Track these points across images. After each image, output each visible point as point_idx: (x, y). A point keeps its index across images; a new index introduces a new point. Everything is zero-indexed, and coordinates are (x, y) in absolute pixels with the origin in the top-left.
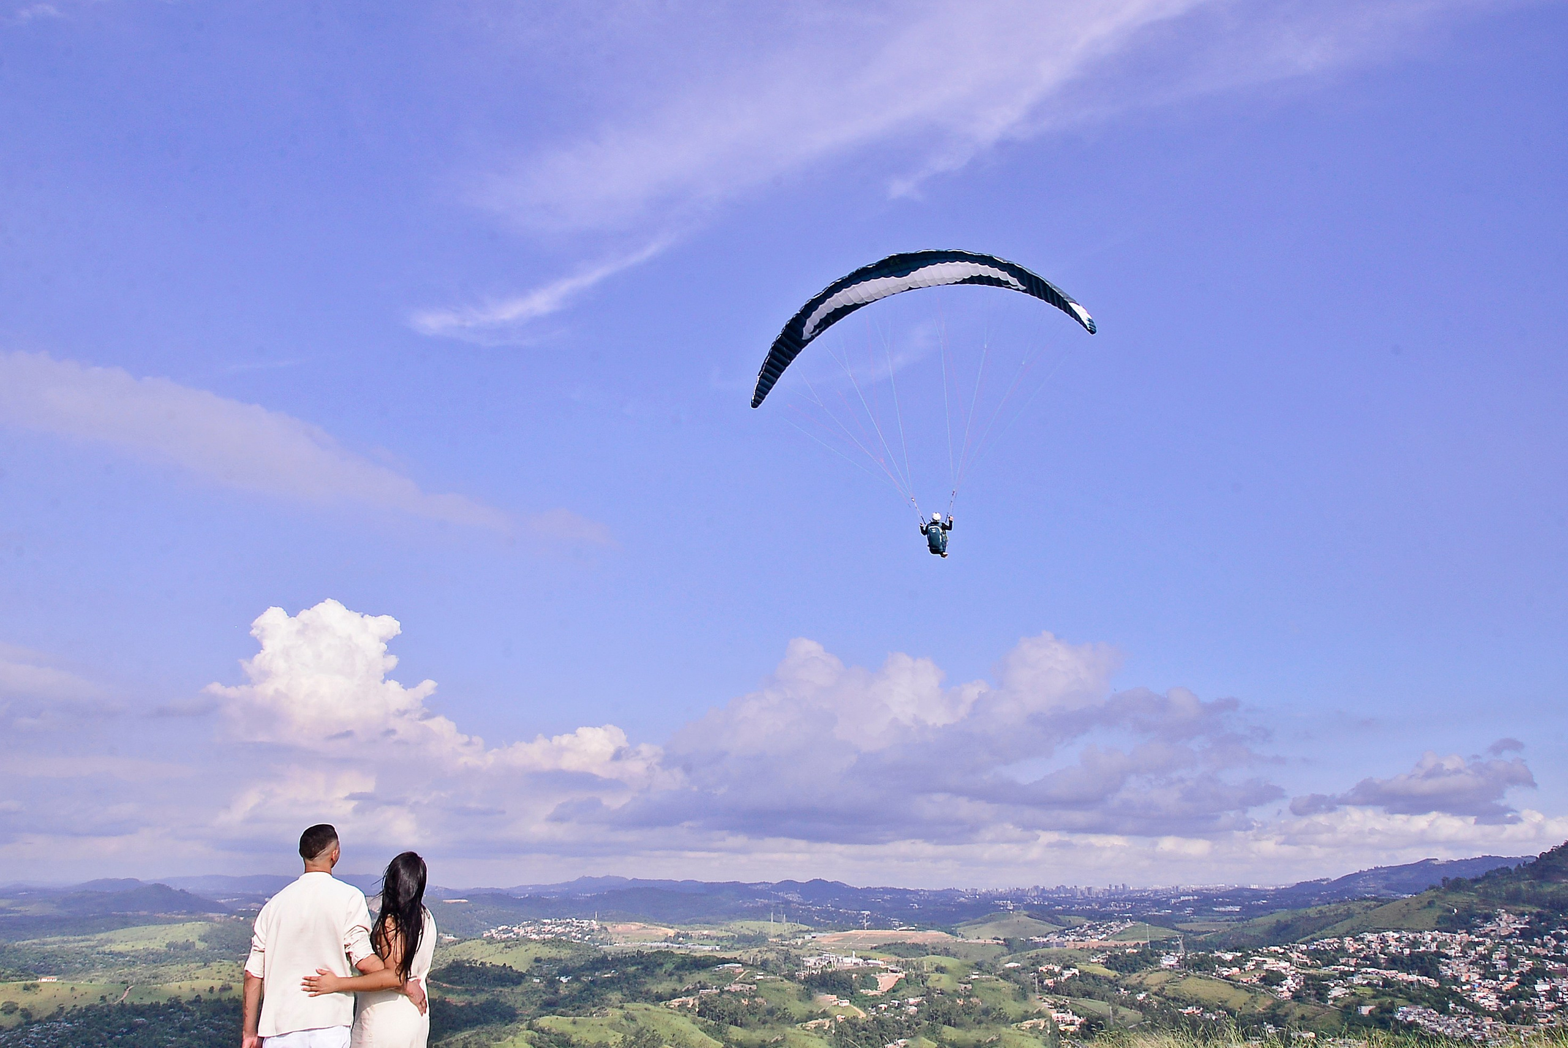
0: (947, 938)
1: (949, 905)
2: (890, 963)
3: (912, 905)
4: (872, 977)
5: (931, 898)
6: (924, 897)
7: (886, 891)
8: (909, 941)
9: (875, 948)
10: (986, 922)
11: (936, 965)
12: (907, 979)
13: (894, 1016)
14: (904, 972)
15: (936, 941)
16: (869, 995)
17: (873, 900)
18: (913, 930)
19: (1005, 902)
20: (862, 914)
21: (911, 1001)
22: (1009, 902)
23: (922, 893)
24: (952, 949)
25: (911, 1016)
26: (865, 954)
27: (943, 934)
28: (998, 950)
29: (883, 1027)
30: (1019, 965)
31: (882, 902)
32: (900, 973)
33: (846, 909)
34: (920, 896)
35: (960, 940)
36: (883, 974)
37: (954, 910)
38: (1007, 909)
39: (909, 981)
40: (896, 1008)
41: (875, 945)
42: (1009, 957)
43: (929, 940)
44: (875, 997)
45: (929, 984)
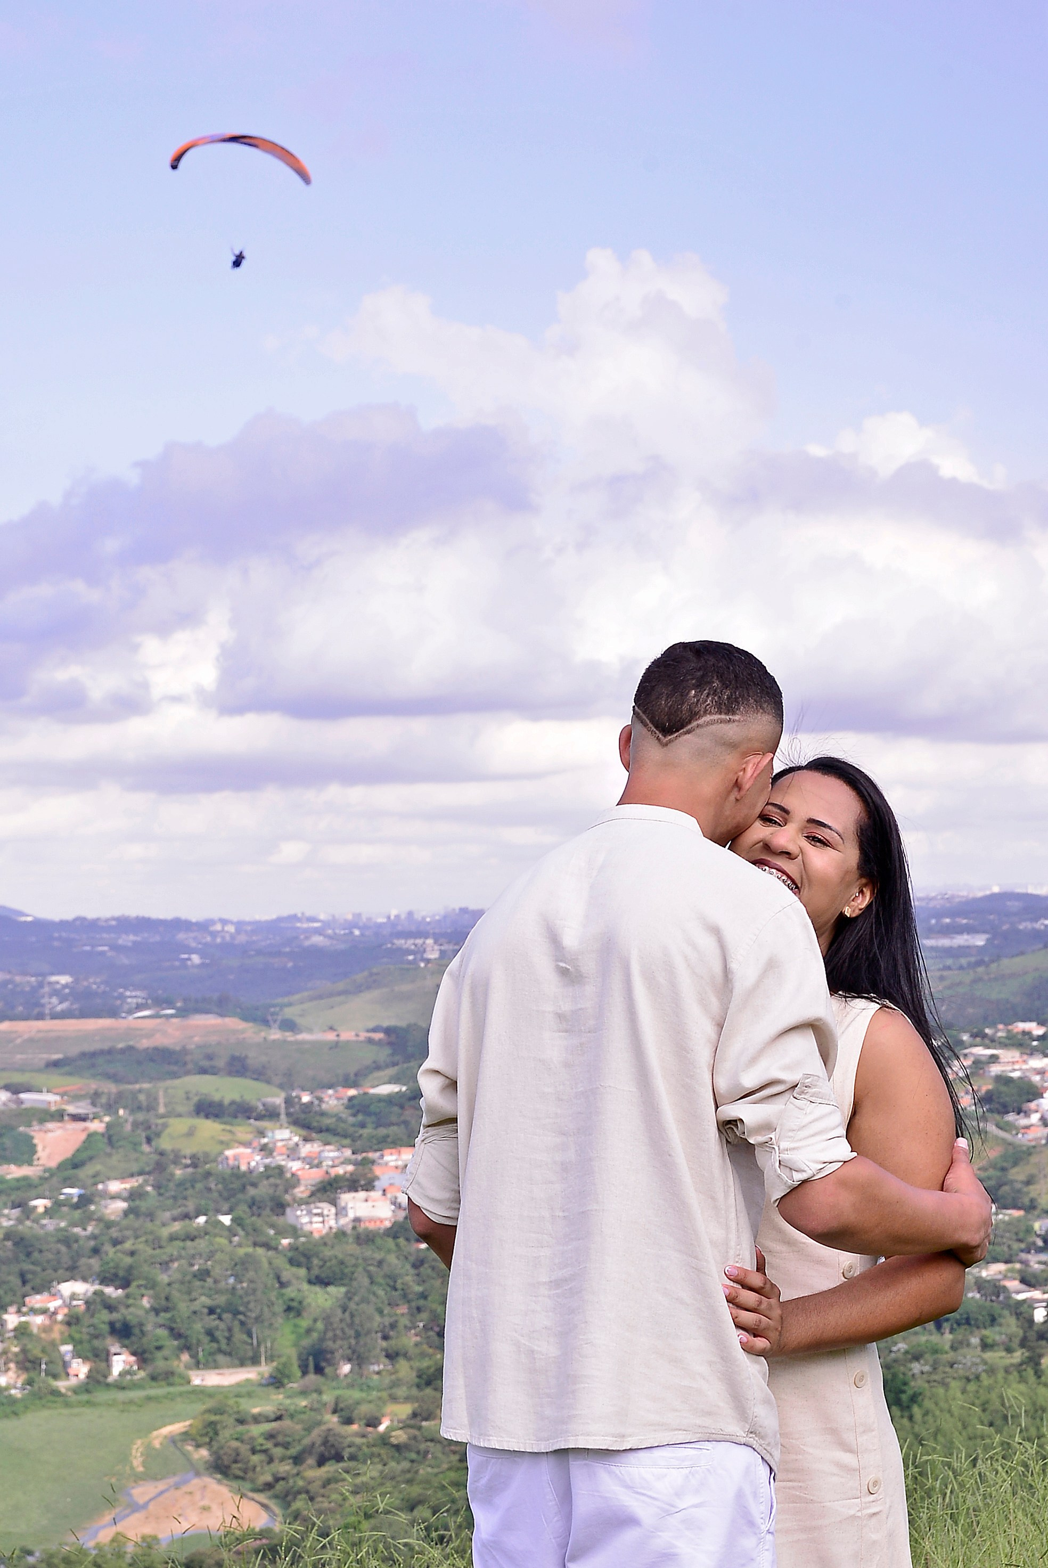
0: (243, 1032)
1: (279, 954)
2: (76, 1098)
3: (186, 956)
4: (21, 1134)
5: (242, 938)
6: (223, 938)
7: (125, 924)
8: (145, 1043)
9: (56, 1064)
10: (358, 989)
11: (196, 1099)
12: (111, 1137)
13: (69, 1226)
14: (107, 1119)
15: (213, 1039)
16: (9, 1177)
17: (88, 948)
18: (172, 1016)
19: (419, 941)
20: (50, 983)
21: (115, 1186)
22: (430, 941)
23: (218, 927)
24: (255, 1059)
25: (109, 1225)
26: (17, 1078)
27: (233, 1023)
28: (369, 1055)
29: (28, 1255)
30: (404, 1089)
31: (109, 954)
32: (96, 1121)
33: (10, 972)
34: (214, 934)
35: (275, 1035)
36: (50, 1125)
37: (290, 965)
38: (423, 960)
39: (114, 1138)
40: (76, 1206)
41: (56, 1057)
42: (391, 1071)
43: (196, 1039)
44: (22, 1183)
45: (165, 1144)
